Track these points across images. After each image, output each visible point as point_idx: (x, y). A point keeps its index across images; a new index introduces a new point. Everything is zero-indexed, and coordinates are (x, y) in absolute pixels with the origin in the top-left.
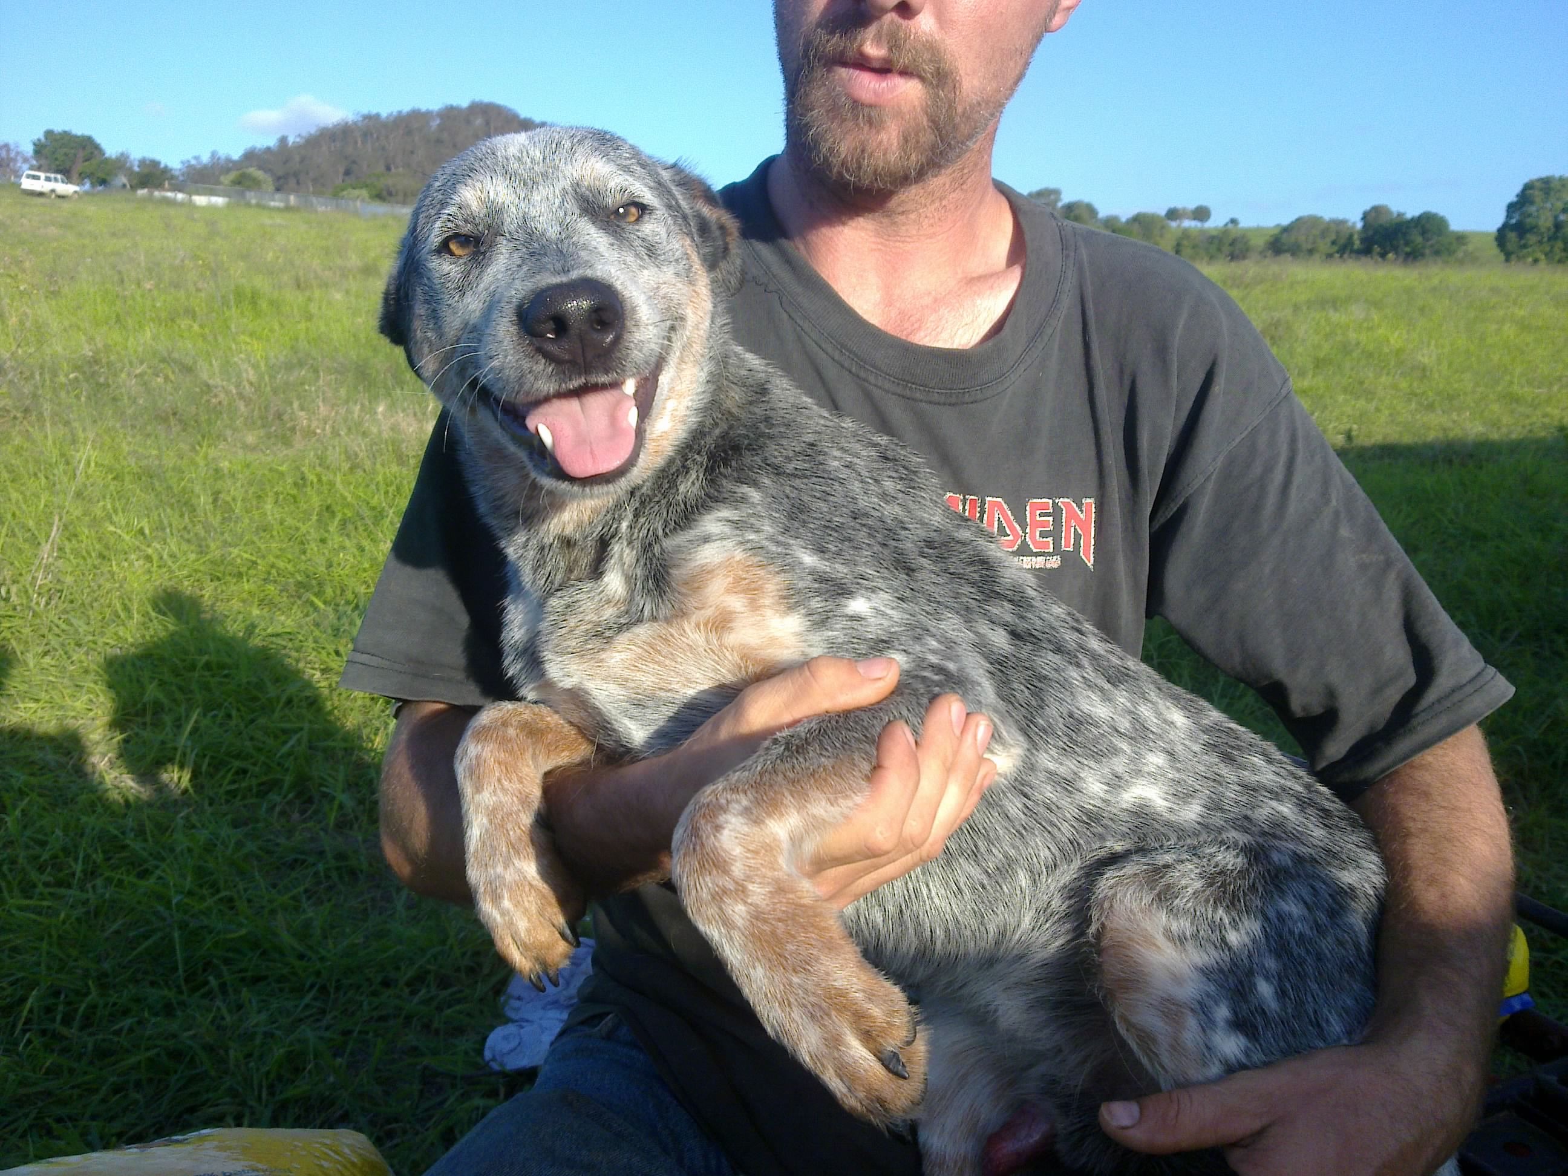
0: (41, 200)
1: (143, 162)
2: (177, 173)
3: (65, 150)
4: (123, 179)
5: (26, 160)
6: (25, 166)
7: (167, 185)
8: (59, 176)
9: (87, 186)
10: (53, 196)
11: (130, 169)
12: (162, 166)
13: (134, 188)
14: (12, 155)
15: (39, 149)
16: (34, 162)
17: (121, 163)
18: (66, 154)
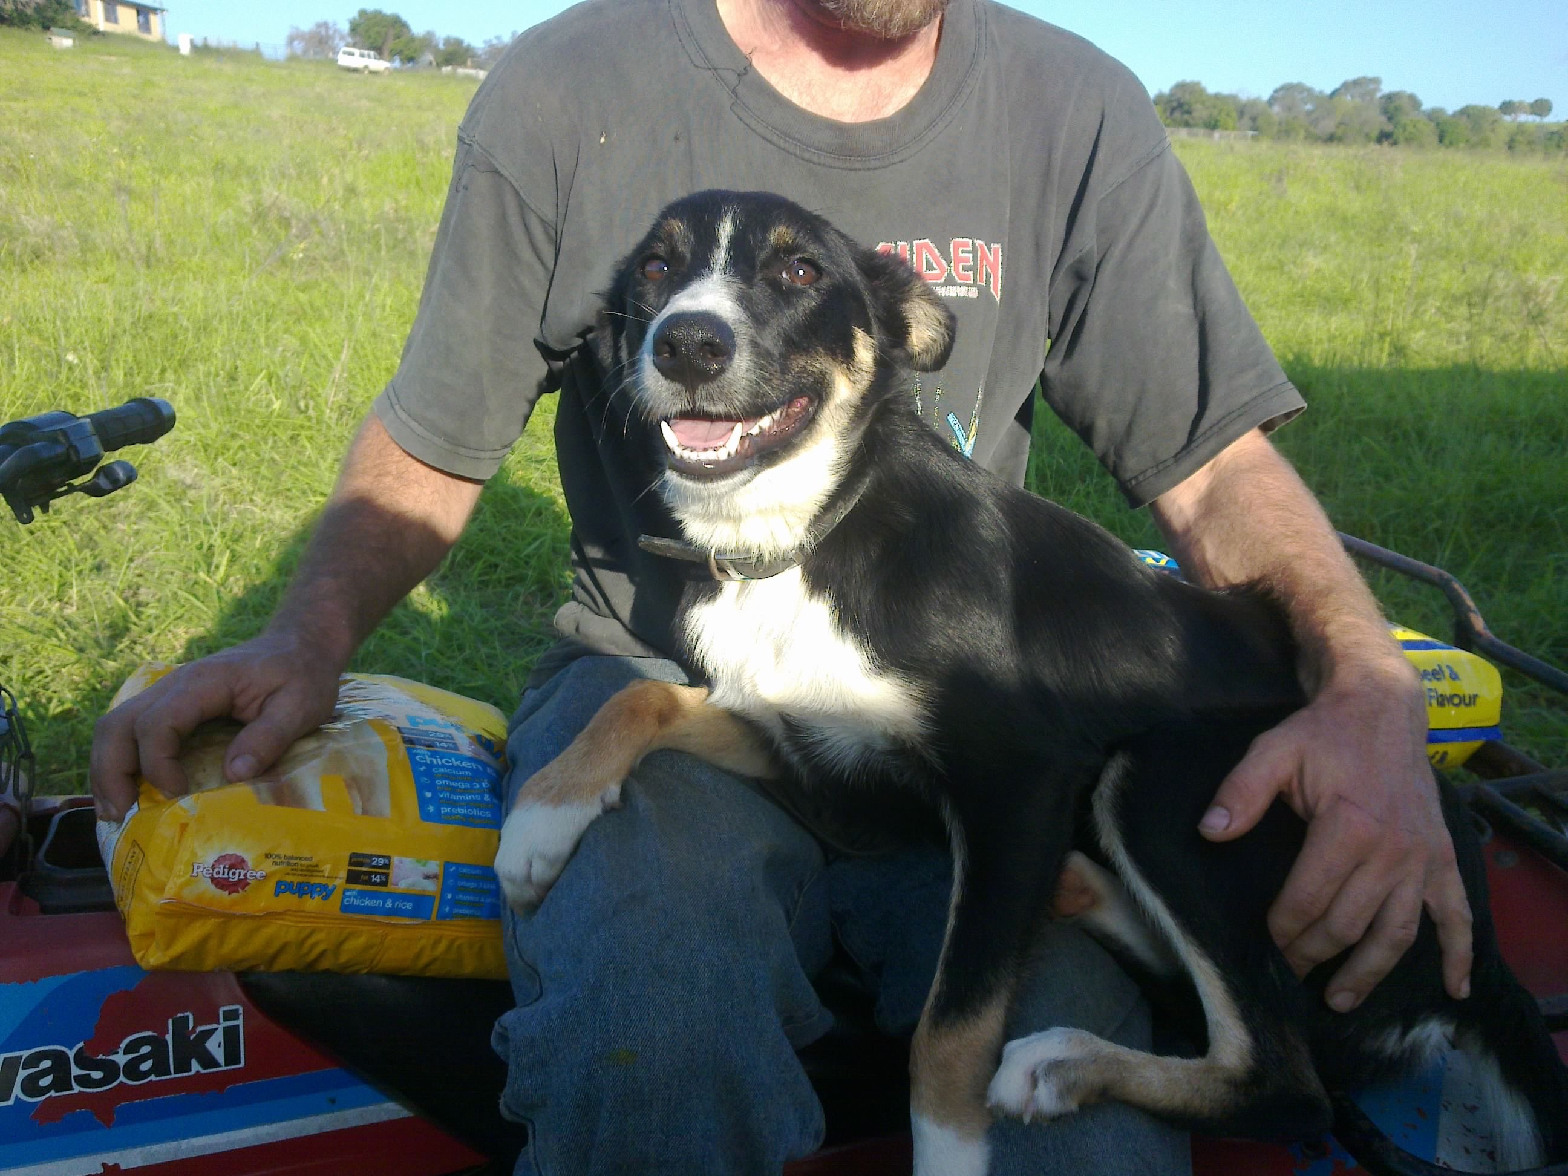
0: (355, 76)
1: (448, 41)
2: (480, 52)
3: (376, 29)
4: (429, 57)
5: (342, 38)
6: (342, 43)
7: (469, 63)
8: (372, 53)
9: (397, 63)
10: (366, 72)
11: (436, 46)
12: (465, 44)
13: (439, 65)
14: (331, 32)
15: (354, 28)
16: (350, 40)
17: (427, 41)
18: (378, 33)
